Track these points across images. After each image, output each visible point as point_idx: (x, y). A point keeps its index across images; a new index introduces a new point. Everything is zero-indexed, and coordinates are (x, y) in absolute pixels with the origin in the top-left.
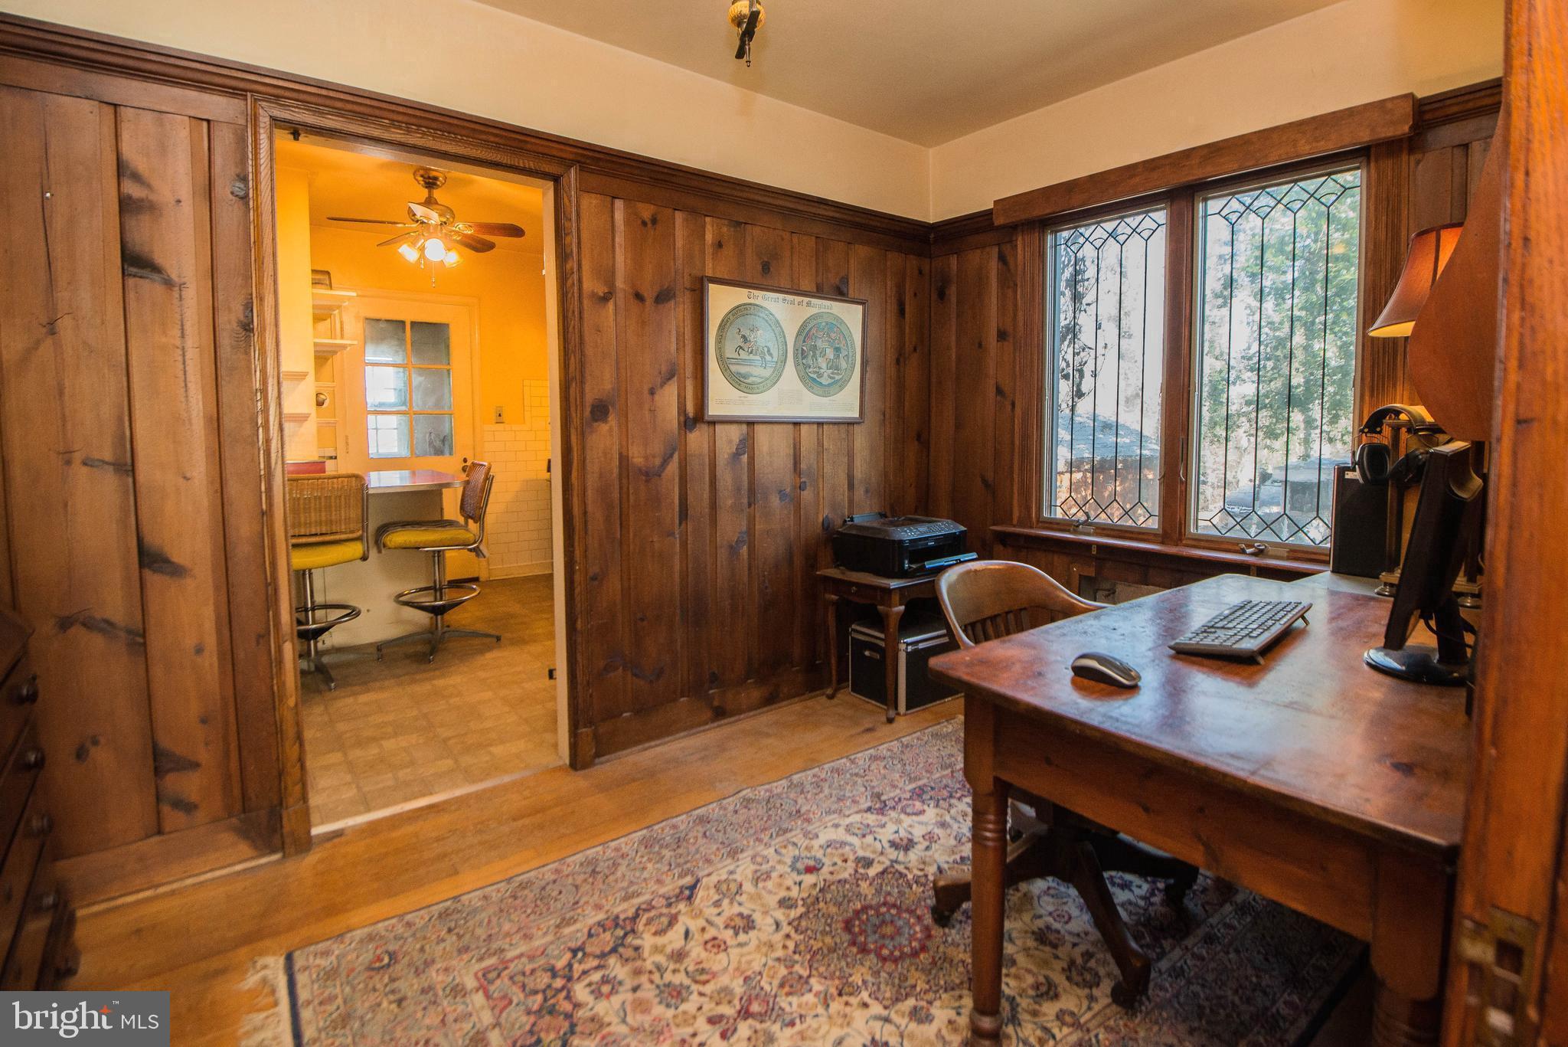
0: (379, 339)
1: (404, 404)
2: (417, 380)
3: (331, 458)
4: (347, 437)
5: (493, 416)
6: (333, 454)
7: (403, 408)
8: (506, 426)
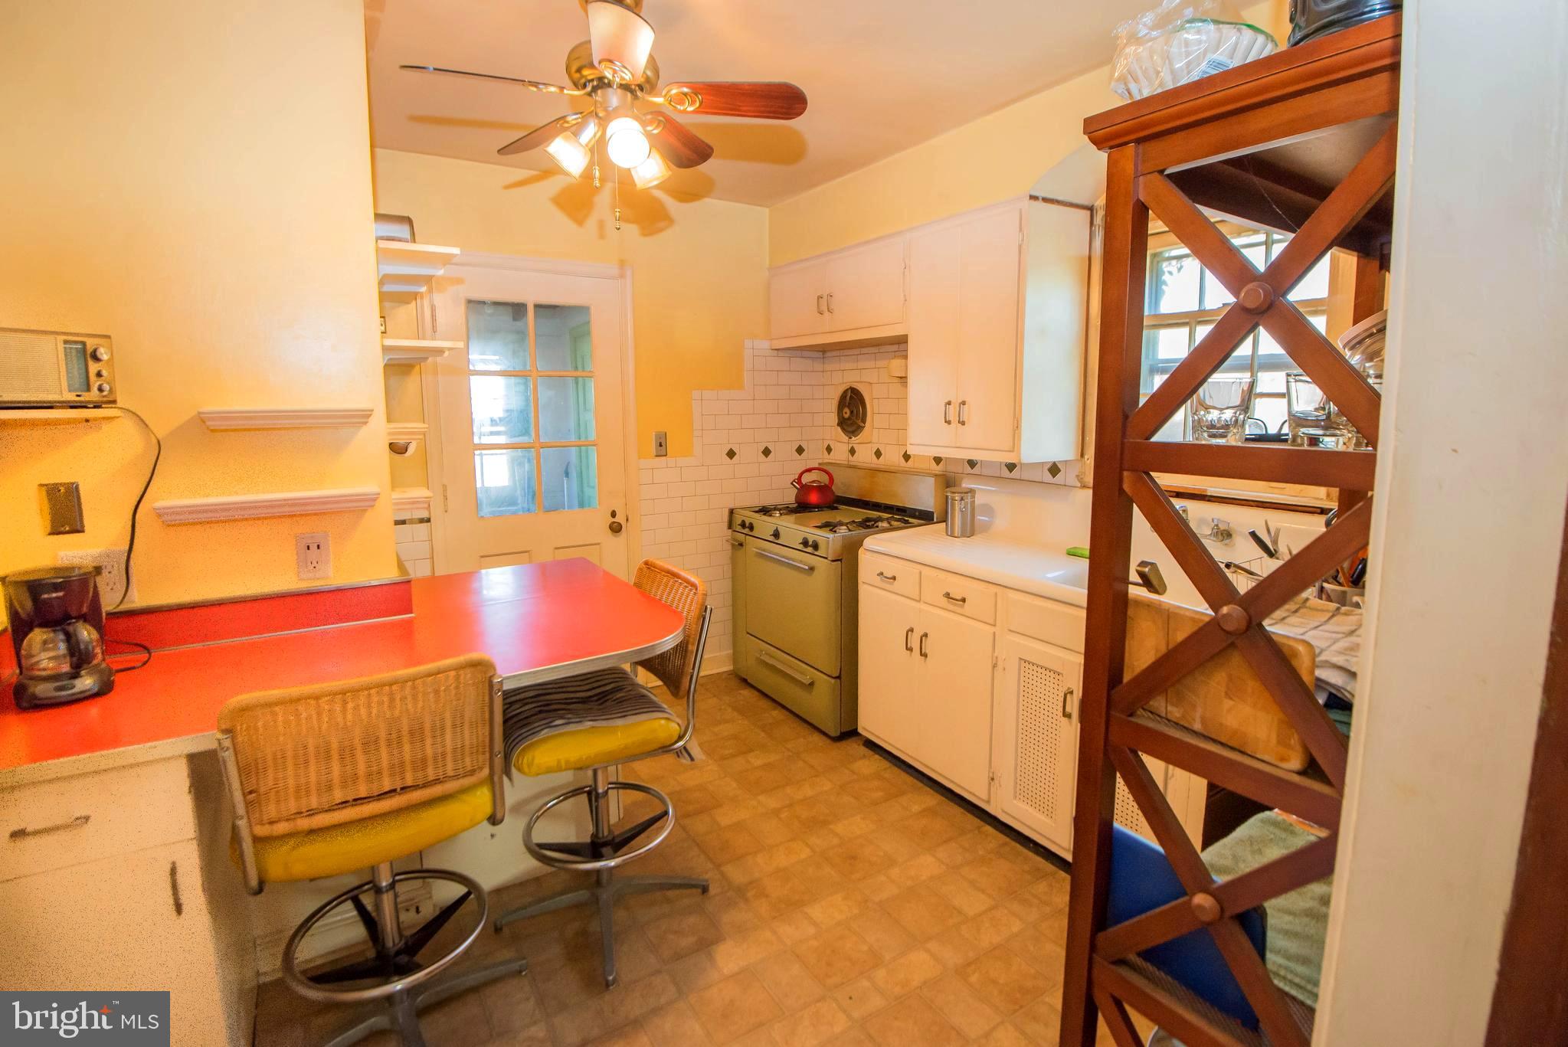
0: (491, 333)
1: (526, 432)
2: (545, 394)
3: (422, 521)
4: (445, 487)
5: (653, 447)
6: (425, 515)
7: (524, 439)
8: (669, 461)
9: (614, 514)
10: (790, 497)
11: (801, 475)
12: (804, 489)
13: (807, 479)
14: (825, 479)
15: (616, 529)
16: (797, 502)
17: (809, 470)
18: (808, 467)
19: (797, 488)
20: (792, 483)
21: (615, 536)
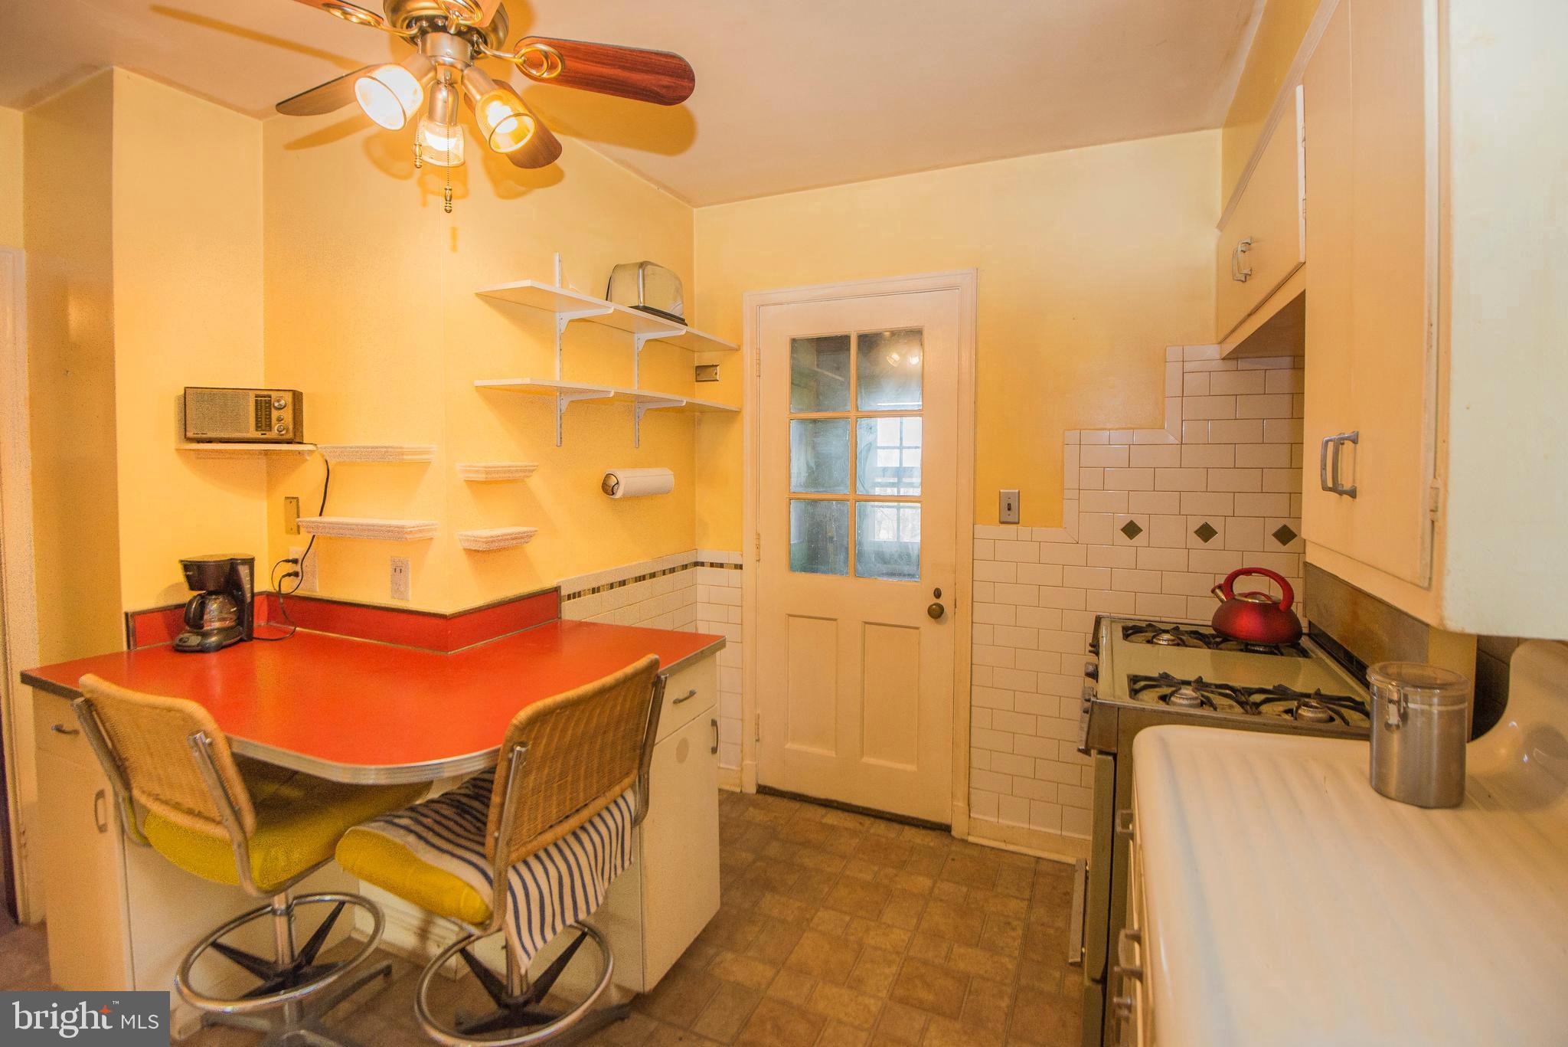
4: (758, 535)
8: (1023, 531)
9: (938, 594)
10: (1204, 612)
11: (1232, 578)
12: (1231, 602)
13: (1241, 586)
14: (1277, 593)
15: (936, 613)
16: (1213, 626)
17: (1248, 572)
18: (1246, 566)
19: (1221, 600)
20: (1213, 591)
21: (937, 623)
